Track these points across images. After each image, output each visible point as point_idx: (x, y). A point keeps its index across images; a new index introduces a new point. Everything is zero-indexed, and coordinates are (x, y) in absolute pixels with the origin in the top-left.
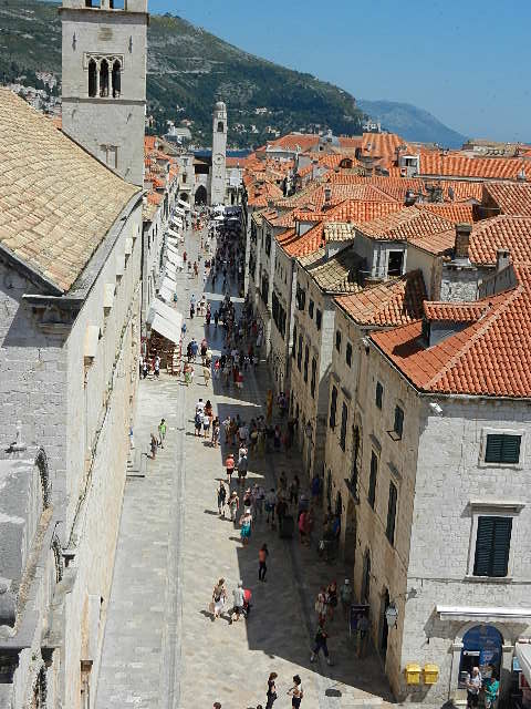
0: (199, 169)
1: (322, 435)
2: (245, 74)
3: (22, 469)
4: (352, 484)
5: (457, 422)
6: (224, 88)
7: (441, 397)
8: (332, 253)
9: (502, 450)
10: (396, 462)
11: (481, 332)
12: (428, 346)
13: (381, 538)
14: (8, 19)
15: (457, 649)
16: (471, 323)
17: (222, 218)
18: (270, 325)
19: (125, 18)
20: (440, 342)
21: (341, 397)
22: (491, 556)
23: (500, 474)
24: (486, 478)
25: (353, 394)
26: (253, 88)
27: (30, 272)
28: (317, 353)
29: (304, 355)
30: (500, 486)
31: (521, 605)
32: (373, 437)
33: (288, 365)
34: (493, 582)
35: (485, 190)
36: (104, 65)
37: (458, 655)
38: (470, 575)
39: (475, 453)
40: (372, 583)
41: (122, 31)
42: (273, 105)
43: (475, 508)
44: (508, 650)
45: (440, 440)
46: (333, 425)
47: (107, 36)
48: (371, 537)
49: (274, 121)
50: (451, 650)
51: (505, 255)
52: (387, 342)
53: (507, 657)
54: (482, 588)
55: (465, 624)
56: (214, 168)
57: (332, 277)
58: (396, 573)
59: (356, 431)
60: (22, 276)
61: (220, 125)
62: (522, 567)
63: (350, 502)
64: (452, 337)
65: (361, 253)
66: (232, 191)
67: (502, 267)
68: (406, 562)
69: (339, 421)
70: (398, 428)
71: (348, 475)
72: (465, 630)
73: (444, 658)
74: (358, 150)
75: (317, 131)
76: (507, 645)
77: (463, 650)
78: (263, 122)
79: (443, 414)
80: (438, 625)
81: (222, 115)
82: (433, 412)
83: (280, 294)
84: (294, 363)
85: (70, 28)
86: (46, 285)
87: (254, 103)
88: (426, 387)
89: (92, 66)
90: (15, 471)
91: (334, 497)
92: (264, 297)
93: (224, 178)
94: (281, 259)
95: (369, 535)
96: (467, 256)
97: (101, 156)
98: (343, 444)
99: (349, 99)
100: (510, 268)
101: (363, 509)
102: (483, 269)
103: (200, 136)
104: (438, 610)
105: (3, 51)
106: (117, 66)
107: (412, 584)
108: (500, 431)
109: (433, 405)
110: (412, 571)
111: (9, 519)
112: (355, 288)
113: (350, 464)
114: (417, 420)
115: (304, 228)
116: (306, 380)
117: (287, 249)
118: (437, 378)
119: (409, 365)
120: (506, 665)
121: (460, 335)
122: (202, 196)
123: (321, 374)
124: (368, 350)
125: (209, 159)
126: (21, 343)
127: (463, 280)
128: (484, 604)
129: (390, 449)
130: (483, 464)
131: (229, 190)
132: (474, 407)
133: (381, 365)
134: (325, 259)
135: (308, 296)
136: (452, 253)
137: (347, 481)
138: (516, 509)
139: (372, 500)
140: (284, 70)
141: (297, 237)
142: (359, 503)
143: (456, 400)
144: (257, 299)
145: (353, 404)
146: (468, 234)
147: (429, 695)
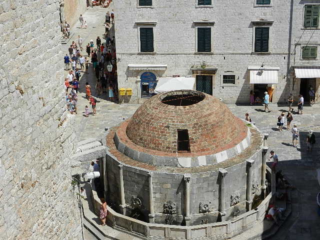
22: (147, 45)
23: (146, 10)
24: (141, 12)
30: (146, 15)
31: (161, 63)
34: (149, 55)
37: (139, 84)
38: (140, 52)
39: (135, 2)
43: (138, 24)
50: (137, 82)
54: (145, 57)
62: (160, 48)
72: (141, 74)
77: (141, 82)
104: (128, 65)
107: (118, 56)
130: (139, 6)
138: (154, 24)
147: (130, 100)
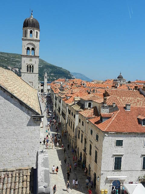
0: (42, 86)
1: (76, 140)
2: (49, 67)
3: (46, 156)
4: (85, 150)
5: (110, 138)
6: (45, 70)
7: (107, 132)
8: (76, 103)
9: (119, 143)
10: (97, 146)
11: (113, 119)
12: (102, 122)
13: (93, 162)
14: (2, 56)
15: (111, 186)
16: (110, 117)
17: (47, 95)
18: (61, 117)
19: (35, 57)
20: (105, 121)
21: (81, 132)
22: (118, 166)
23: (119, 148)
24: (116, 149)
25: (84, 132)
26: (50, 70)
27: (33, 110)
28: (74, 123)
29: (71, 123)
30: (119, 151)
31: (123, 175)
32: (90, 141)
33: (66, 125)
34: (118, 171)
35: (105, 90)
36: (30, 66)
38: (114, 170)
39: (114, 144)
40: (91, 171)
41: (34, 60)
42: (55, 73)
43: (114, 155)
44: (122, 185)
45: (107, 142)
46: (79, 138)
47: (31, 60)
48: (90, 162)
49: (54, 76)
50: (110, 186)
51: (114, 103)
52: (93, 121)
53: (121, 187)
54: (116, 172)
55: (113, 180)
56: (45, 86)
57: (77, 108)
58: (98, 169)
59: (85, 139)
60: (31, 111)
61: (46, 77)
62: (124, 167)
63: (84, 154)
64: (107, 120)
65: (82, 103)
66: (48, 90)
67: (114, 106)
68: (100, 168)
69: (80, 137)
70: (97, 139)
71: (84, 148)
72: (113, 182)
73: (109, 188)
74: (73, 82)
75: (63, 78)
76: (121, 184)
77: (112, 186)
78: (53, 76)
79: (108, 136)
80: (107, 181)
81: (46, 75)
82: (106, 136)
83: (64, 111)
84: (68, 125)
85: (23, 59)
86: (37, 113)
87: (51, 73)
88: (104, 131)
89: (28, 66)
90: (44, 157)
91: (80, 153)
92: (59, 111)
93: (47, 87)
94: (63, 104)
95: (90, 161)
96: (106, 104)
97: (29, 84)
98: (82, 142)
99: (69, 72)
100: (116, 106)
101: (88, 156)
102: (109, 106)
103: (40, 79)
104: (108, 177)
105: (1, 62)
106: (33, 66)
107: (102, 172)
108: (119, 139)
109: (106, 134)
110: (102, 169)
111: (45, 169)
112: (82, 110)
113: (84, 146)
114: (102, 138)
115: (68, 98)
116: (71, 128)
117: (65, 102)
118: (106, 129)
119: (99, 126)
120: (121, 189)
121: (109, 120)
122: (42, 91)
123: (75, 127)
124: (88, 123)
125: (44, 84)
126: (30, 125)
127: (105, 108)
128: (117, 176)
129: (95, 143)
130: (116, 146)
131: (47, 90)
132: (114, 135)
133: (92, 126)
134: (74, 104)
135: (71, 111)
136: (103, 103)
137: (83, 150)
138: (122, 155)
139: (90, 154)
140: (57, 67)
141: (67, 100)
142: (87, 155)
143: (110, 133)
144: (57, 111)
145: (84, 134)
146: (106, 99)
